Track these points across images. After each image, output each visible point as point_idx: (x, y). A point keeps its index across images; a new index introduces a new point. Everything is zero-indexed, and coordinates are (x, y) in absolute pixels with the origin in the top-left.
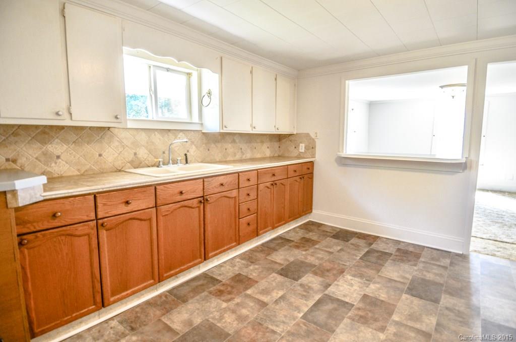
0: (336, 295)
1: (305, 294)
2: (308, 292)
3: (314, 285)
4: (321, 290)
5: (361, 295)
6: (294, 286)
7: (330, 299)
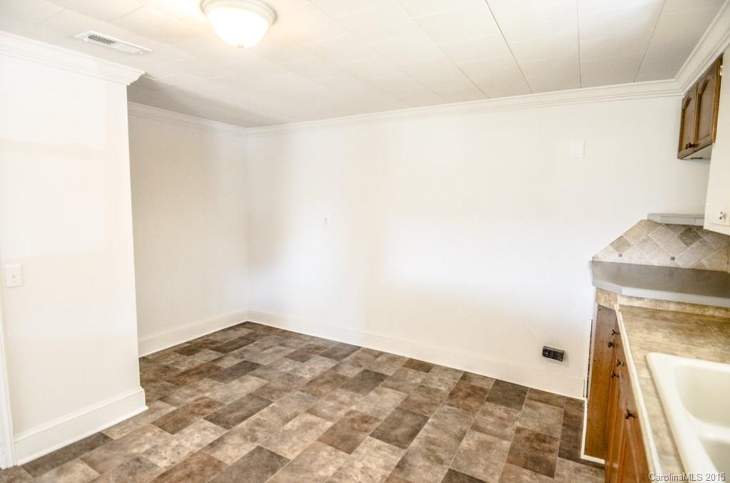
0: (391, 449)
1: (432, 447)
2: (428, 449)
3: (421, 463)
4: (410, 455)
5: (356, 452)
6: (451, 459)
7: (398, 441)
